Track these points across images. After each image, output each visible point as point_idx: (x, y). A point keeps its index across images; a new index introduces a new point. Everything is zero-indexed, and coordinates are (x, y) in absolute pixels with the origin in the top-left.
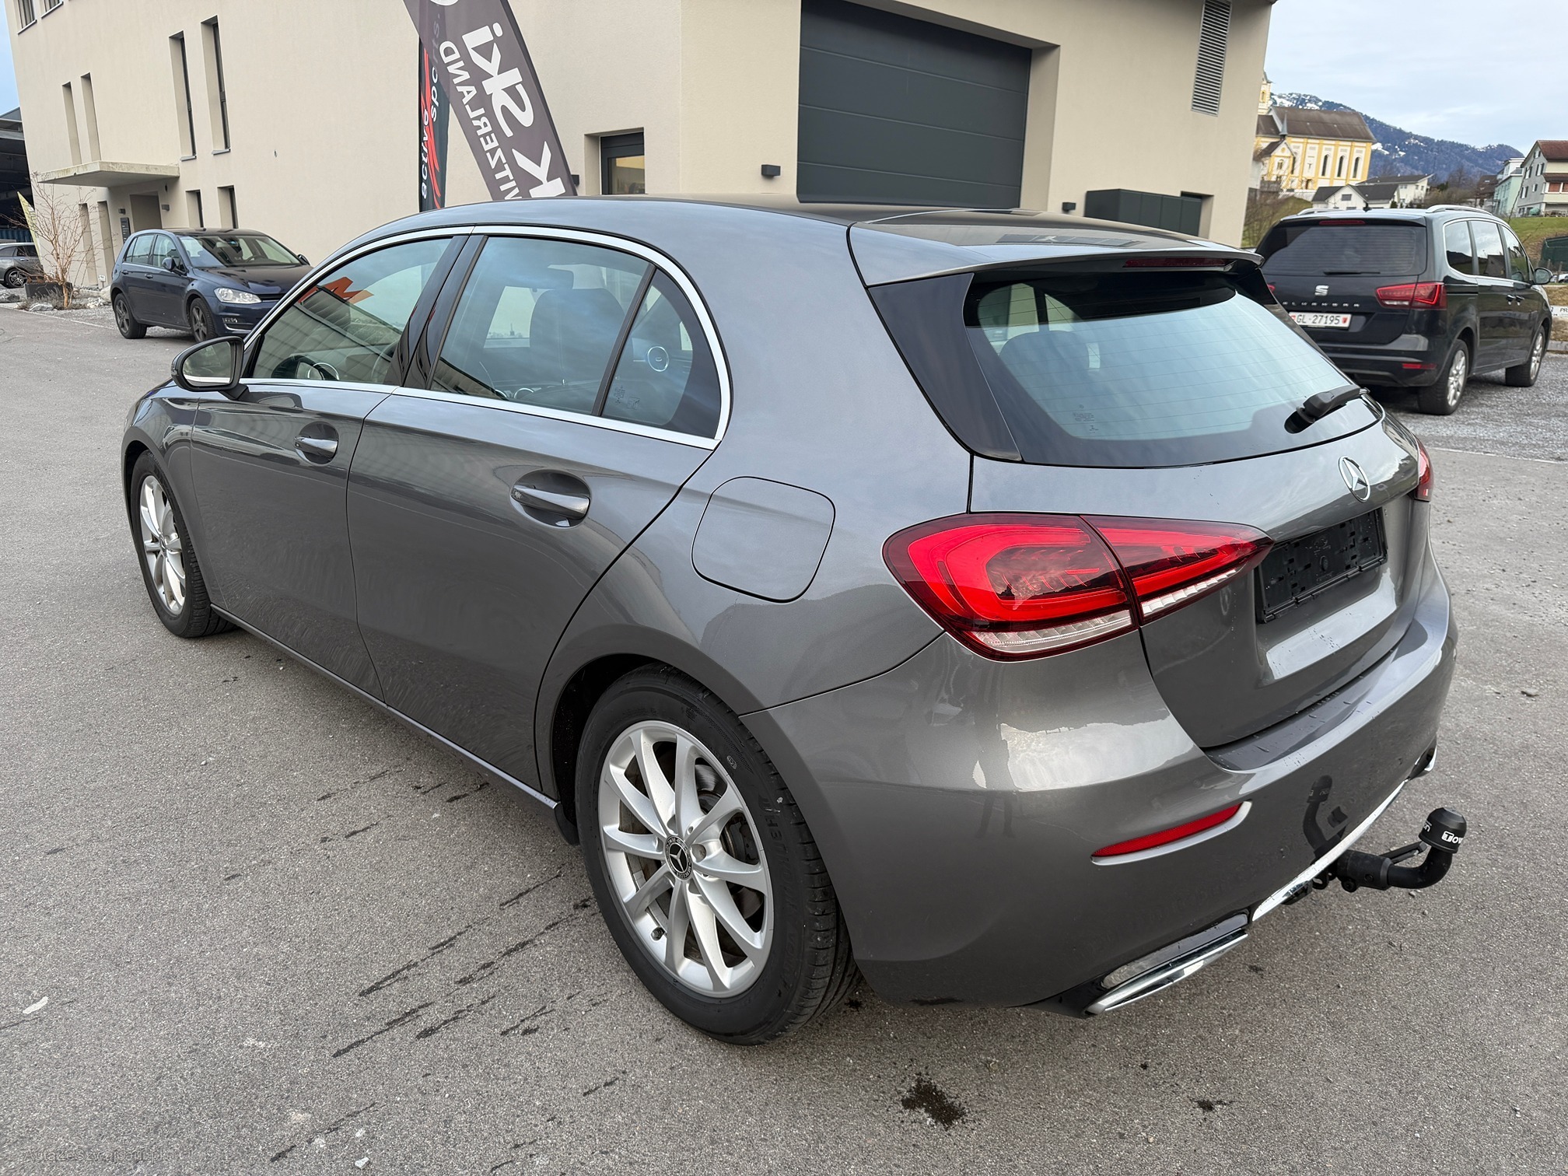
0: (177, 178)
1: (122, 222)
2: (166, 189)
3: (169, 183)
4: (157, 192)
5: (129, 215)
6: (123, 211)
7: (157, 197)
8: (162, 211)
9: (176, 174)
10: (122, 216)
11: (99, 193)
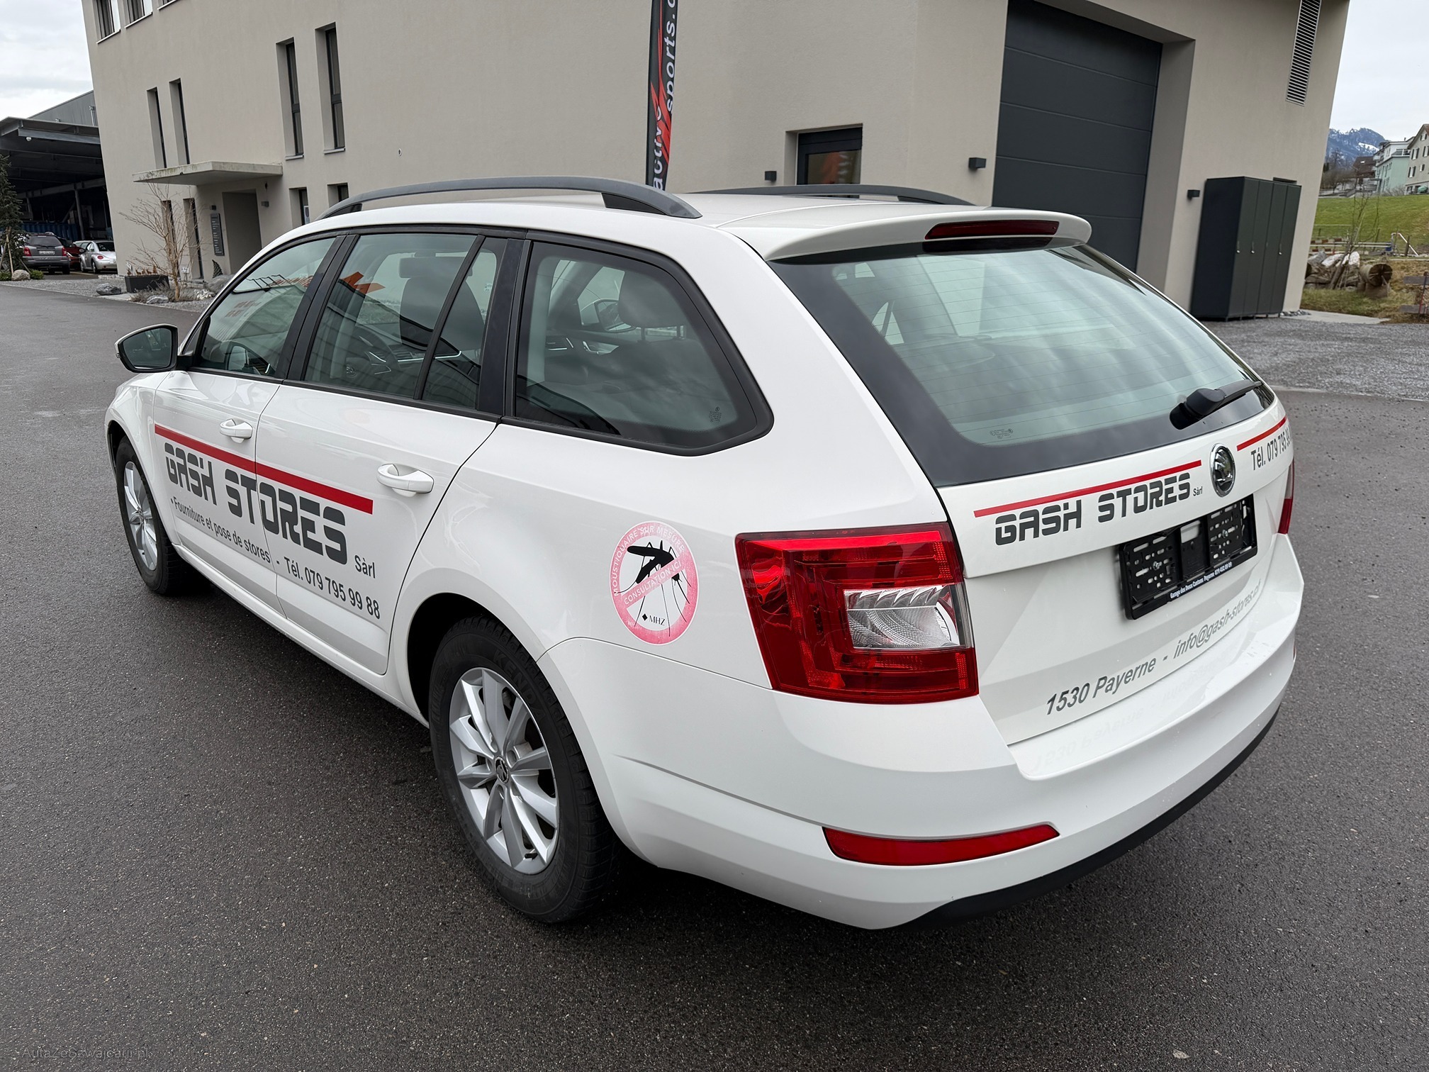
0: (280, 176)
1: (212, 218)
2: (266, 186)
3: (271, 181)
4: (255, 190)
5: (221, 210)
6: (214, 208)
7: (256, 195)
8: (260, 207)
9: (278, 172)
10: (212, 211)
11: (189, 191)
